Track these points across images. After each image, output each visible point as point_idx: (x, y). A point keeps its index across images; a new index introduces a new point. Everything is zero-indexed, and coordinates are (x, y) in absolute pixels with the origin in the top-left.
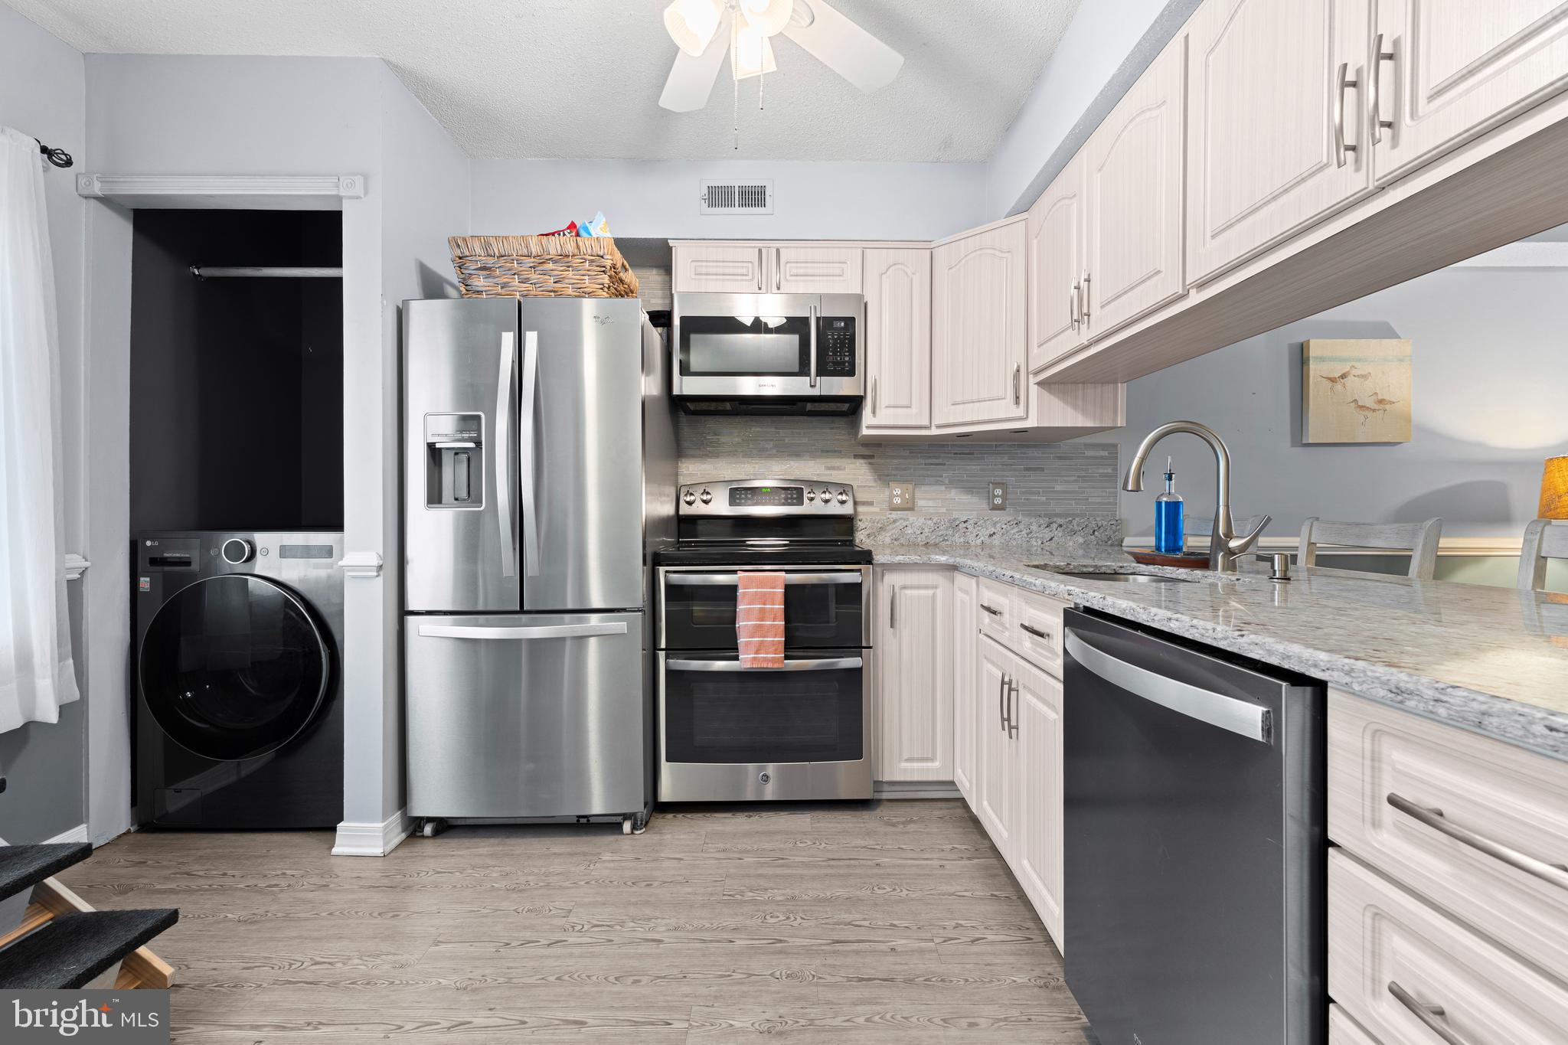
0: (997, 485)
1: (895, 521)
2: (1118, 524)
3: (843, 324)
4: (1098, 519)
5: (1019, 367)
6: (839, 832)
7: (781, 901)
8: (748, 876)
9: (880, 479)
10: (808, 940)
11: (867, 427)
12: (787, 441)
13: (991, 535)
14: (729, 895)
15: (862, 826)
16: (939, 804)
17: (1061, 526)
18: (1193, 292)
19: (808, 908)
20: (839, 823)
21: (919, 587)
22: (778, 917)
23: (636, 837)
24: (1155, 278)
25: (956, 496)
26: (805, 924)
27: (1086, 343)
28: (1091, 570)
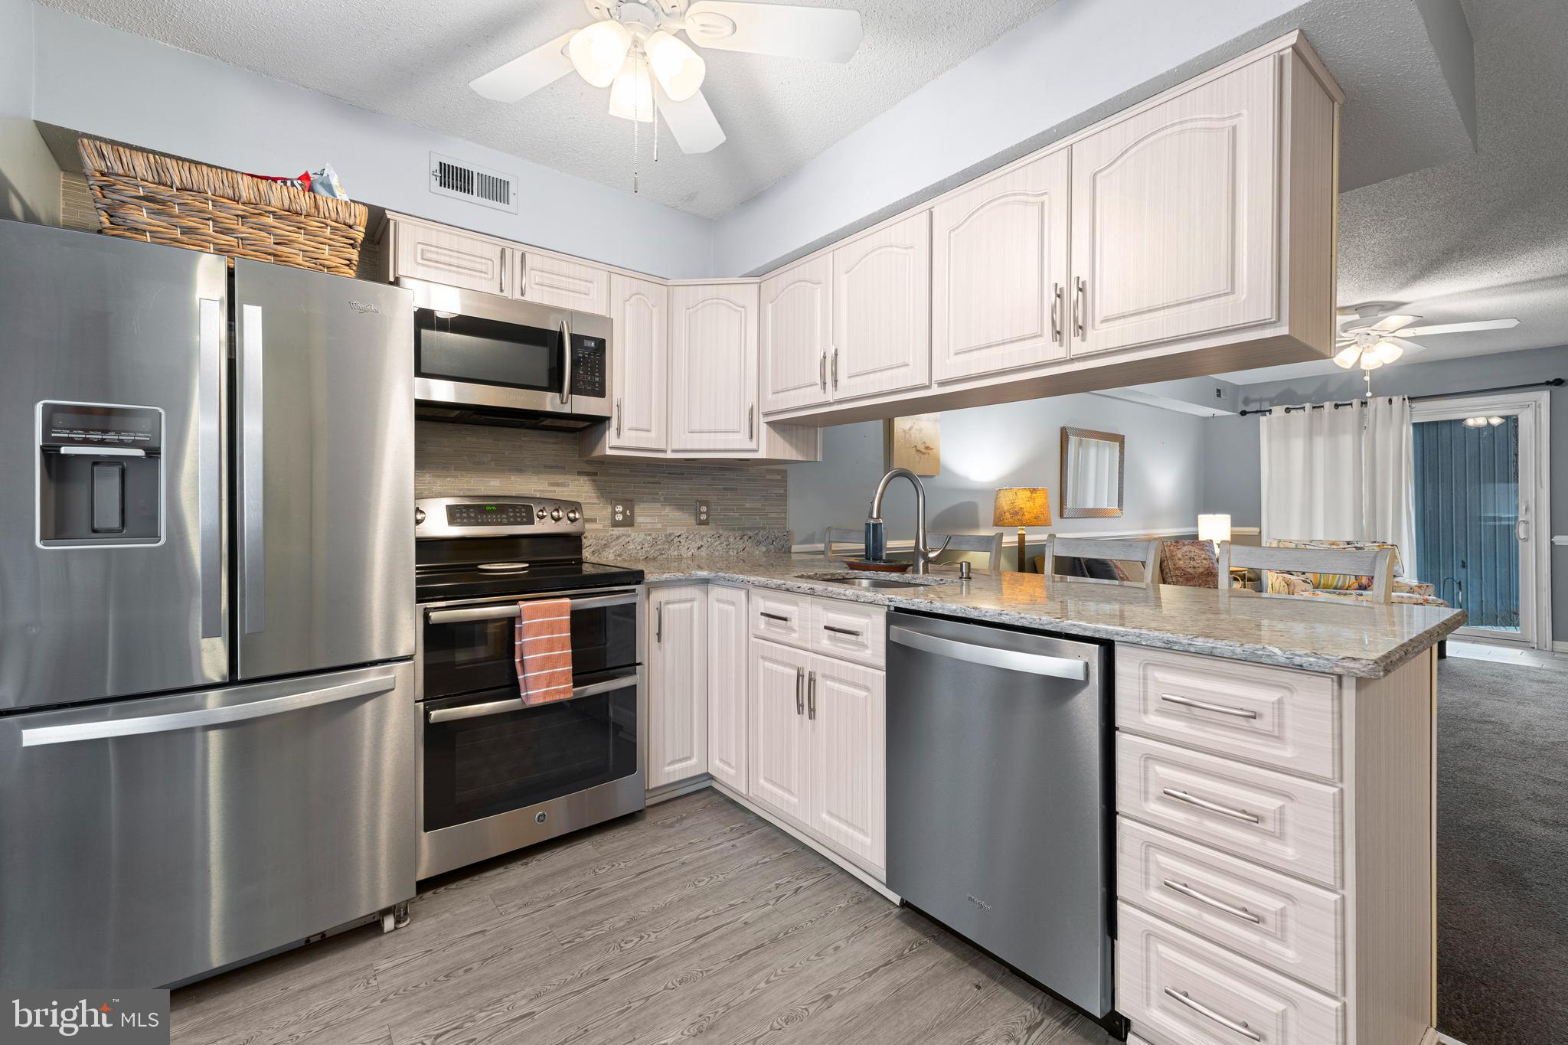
0: (706, 503)
1: (618, 538)
2: (788, 535)
3: (593, 344)
4: (775, 531)
5: (752, 406)
6: (628, 848)
7: (624, 926)
8: (573, 918)
9: (603, 497)
10: (674, 947)
11: (610, 448)
12: (507, 453)
13: (699, 548)
14: (569, 942)
15: (644, 835)
16: (695, 797)
17: (750, 538)
18: (935, 386)
19: (653, 922)
20: (621, 840)
21: (680, 602)
22: (632, 941)
23: (404, 931)
24: (903, 369)
25: (670, 512)
26: (661, 935)
27: (832, 401)
28: (829, 577)
